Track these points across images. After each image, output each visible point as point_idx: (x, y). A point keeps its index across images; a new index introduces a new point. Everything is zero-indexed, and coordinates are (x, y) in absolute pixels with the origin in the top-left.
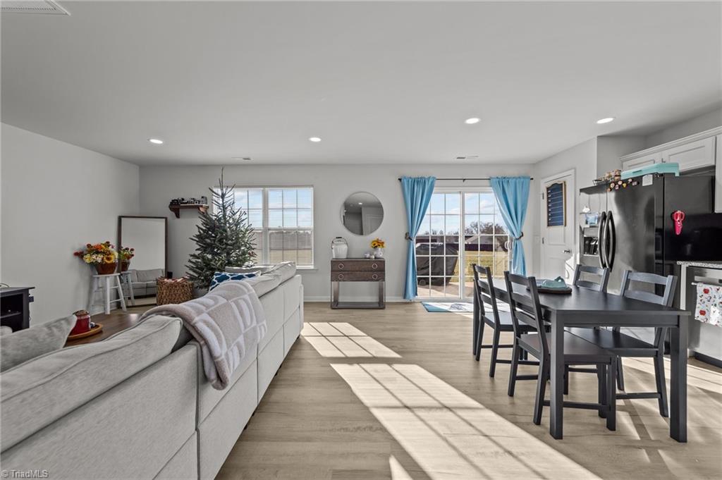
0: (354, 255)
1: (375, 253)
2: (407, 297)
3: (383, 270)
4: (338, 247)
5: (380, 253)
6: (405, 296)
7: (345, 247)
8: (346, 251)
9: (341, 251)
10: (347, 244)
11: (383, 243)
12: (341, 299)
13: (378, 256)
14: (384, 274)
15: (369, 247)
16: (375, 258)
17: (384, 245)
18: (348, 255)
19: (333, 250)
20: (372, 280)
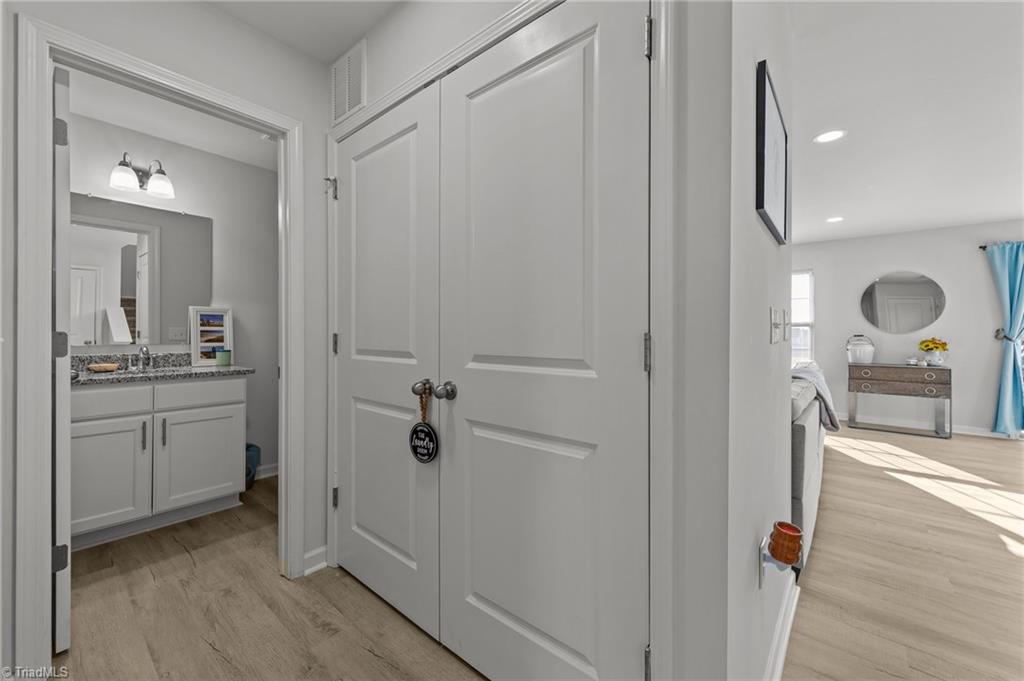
0: (884, 360)
1: (928, 358)
2: (1002, 429)
3: (948, 383)
4: (858, 349)
5: (938, 358)
6: (995, 427)
7: (869, 349)
8: (872, 354)
9: (865, 353)
10: (873, 345)
11: (945, 344)
12: (859, 419)
13: (933, 363)
14: (950, 388)
15: (915, 348)
16: (929, 365)
17: (948, 347)
18: (874, 358)
19: (849, 353)
20: (925, 395)
